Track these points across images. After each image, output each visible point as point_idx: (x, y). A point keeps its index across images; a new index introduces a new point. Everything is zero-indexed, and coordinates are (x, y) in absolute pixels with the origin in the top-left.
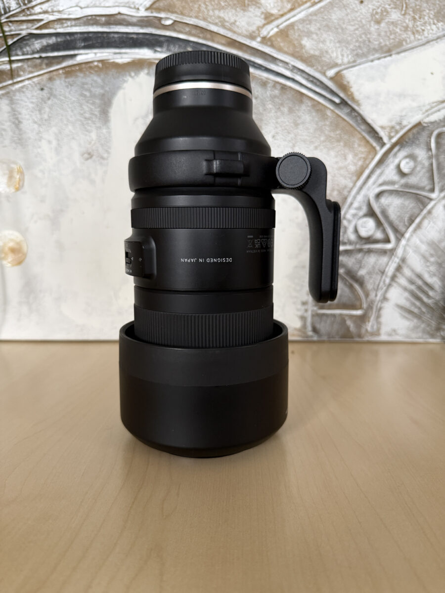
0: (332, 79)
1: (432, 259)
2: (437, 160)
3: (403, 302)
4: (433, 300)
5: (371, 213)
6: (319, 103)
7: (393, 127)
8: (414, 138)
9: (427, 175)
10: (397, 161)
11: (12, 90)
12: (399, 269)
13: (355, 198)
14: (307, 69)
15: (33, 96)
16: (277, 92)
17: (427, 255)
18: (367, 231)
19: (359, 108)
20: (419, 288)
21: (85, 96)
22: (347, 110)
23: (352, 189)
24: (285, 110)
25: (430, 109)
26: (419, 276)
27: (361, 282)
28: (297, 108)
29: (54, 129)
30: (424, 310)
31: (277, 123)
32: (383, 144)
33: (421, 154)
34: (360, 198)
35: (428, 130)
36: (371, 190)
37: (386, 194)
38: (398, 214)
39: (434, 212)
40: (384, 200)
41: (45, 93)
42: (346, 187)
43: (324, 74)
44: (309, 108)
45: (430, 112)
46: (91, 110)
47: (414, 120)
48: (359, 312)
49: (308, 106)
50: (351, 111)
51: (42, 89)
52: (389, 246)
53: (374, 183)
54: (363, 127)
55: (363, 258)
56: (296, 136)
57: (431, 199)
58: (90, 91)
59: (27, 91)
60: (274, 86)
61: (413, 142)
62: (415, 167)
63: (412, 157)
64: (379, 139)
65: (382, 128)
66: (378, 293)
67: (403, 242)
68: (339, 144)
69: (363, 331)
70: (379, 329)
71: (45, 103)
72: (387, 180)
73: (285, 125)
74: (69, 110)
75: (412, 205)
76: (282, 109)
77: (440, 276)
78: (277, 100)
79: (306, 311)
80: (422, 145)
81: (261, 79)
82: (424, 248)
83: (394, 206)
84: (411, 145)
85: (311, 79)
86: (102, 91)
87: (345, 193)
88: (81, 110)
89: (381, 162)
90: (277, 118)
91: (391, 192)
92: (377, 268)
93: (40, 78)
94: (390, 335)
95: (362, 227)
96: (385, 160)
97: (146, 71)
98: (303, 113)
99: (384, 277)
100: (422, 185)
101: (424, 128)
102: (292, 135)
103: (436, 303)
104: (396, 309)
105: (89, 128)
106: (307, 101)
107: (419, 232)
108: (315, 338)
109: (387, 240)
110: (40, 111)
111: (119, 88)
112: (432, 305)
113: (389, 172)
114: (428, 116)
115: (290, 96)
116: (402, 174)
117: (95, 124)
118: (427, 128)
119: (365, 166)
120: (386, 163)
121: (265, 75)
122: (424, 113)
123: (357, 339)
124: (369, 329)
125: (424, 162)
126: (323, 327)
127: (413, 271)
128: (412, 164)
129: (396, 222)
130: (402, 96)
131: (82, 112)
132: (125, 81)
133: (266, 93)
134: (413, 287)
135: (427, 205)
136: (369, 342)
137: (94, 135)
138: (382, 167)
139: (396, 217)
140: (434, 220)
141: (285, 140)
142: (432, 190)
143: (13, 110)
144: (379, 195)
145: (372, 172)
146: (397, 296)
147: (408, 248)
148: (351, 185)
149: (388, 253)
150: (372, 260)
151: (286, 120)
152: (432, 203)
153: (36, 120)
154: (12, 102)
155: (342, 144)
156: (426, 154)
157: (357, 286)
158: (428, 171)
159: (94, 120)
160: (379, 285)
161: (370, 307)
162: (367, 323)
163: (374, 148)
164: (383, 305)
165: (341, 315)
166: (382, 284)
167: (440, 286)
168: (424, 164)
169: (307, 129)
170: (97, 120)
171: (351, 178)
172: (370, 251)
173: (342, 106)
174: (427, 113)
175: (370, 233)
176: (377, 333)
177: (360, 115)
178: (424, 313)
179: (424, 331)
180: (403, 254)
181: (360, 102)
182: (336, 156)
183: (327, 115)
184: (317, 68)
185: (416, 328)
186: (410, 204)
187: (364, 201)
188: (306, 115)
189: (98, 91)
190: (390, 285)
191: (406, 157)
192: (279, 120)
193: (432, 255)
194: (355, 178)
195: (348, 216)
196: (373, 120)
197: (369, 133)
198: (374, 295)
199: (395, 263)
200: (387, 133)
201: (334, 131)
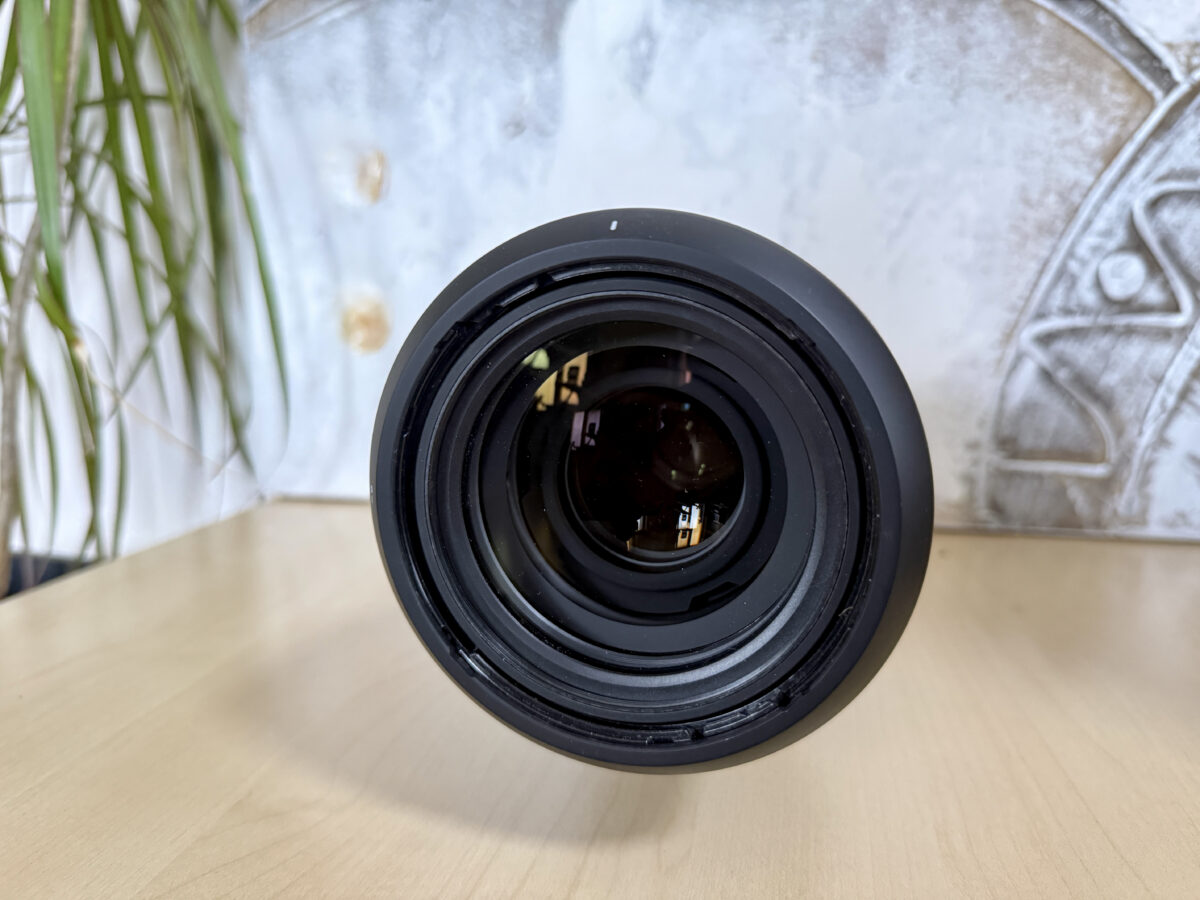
5: (1136, 244)
7: (1197, 45)
12: (1198, 373)
13: (1097, 209)
18: (1125, 286)
23: (1090, 189)
24: (940, 15)
27: (1106, 401)
28: (968, 10)
31: (919, 45)
32: (1170, 85)
34: (1110, 209)
36: (1138, 193)
37: (1175, 201)
40: (1167, 215)
42: (1076, 184)
44: (994, 10)
46: (524, 34)
48: (1098, 471)
50: (1096, 12)
52: (1178, 321)
53: (1146, 175)
54: (1124, 47)
55: (1113, 348)
56: (962, 73)
64: (1162, 75)
65: (1170, 46)
66: (1144, 428)
68: (1063, 88)
69: (1107, 513)
70: (1144, 511)
71: (435, 24)
72: (1178, 167)
73: (937, 49)
74: (481, 38)
76: (932, 13)
79: (975, 463)
83: (1192, 226)
87: (1076, 197)
88: (504, 35)
89: (1165, 126)
90: (921, 34)
92: (1146, 370)
94: (1172, 525)
95: (1113, 275)
96: (1174, 122)
98: (981, 21)
99: (1162, 391)
102: (954, 72)
104: (1189, 464)
105: (518, 70)
108: (995, 524)
109: (1174, 307)
110: (423, 40)
113: (1185, 149)
117: (530, 62)
119: (1124, 138)
120: (1177, 128)
123: (1091, 531)
124: (1121, 508)
126: (1018, 501)
129: (1196, 266)
131: (505, 39)
136: (1120, 540)
138: (1168, 138)
141: (936, 84)
144: (1154, 205)
145: (1142, 149)
146: (1190, 432)
148: (1089, 179)
149: (1175, 336)
150: (1133, 351)
151: (941, 38)
155: (1070, 87)
157: (1096, 411)
159: (529, 54)
160: (1147, 411)
161: (1125, 459)
162: (1116, 496)
163: (1149, 95)
164: (1157, 456)
165: (1056, 476)
166: (1155, 405)
169: (990, 56)
170: (535, 55)
171: (1089, 165)
172: (1130, 331)
175: (1132, 290)
176: (1142, 519)
177: (1115, 20)
182: (1056, 116)
183: (1038, 24)
187: (1119, 217)
188: (986, 24)
190: (1175, 412)
192: (926, 40)
194: (1099, 165)
195: (1082, 250)
196: (1147, 30)
197: (1137, 61)
198: (1135, 431)
199: (1191, 358)
200: (1183, 59)
201: (1052, 58)
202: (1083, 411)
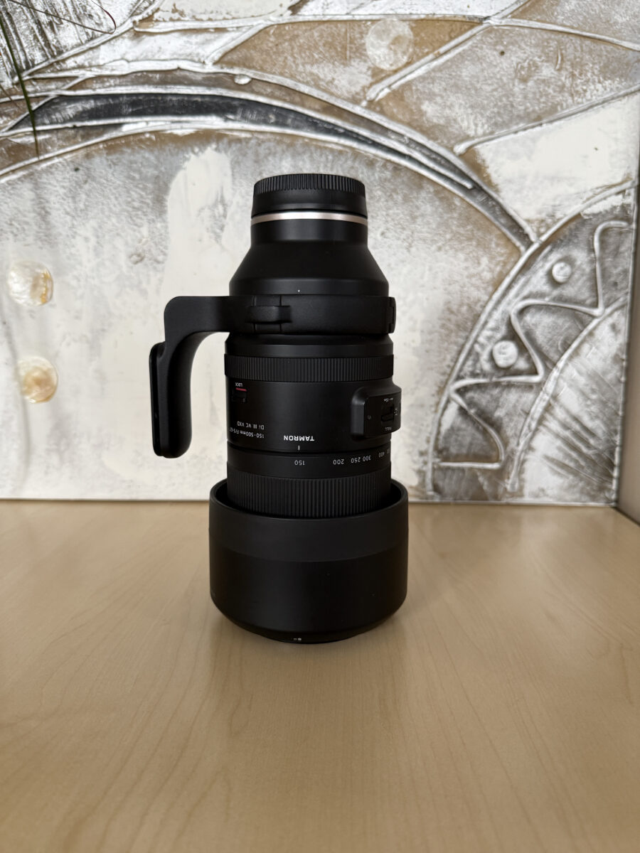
0: (461, 156)
1: (594, 397)
2: (602, 264)
3: (554, 453)
4: (595, 451)
5: (512, 336)
6: (444, 188)
7: (542, 221)
8: (571, 235)
9: (588, 284)
10: (548, 266)
11: (36, 170)
12: (548, 408)
13: (490, 315)
14: (429, 144)
15: (64, 178)
16: (388, 174)
17: (587, 390)
18: (507, 359)
19: (498, 195)
20: (576, 434)
21: (133, 179)
22: (481, 198)
23: (487, 303)
24: (399, 198)
25: (592, 197)
26: (576, 419)
27: (497, 426)
28: (415, 195)
29: (93, 223)
30: (583, 463)
31: (387, 215)
32: (530, 244)
33: (580, 256)
34: (497, 315)
35: (591, 224)
36: (513, 304)
37: (533, 310)
38: (549, 336)
39: (597, 333)
40: (529, 318)
41: (80, 175)
42: (479, 301)
43: (451, 150)
44: (430, 195)
45: (592, 200)
46: (142, 197)
47: (571, 211)
48: (495, 466)
49: (429, 192)
50: (487, 199)
51: (77, 170)
52: (536, 379)
53: (517, 295)
54: (503, 221)
55: (501, 395)
56: (413, 233)
57: (593, 317)
58: (140, 173)
59: (56, 172)
60: (384, 166)
61: (570, 240)
62: (572, 274)
63: (568, 260)
64: (524, 237)
65: (528, 221)
66: (520, 441)
67: (555, 373)
68: (470, 243)
69: (501, 490)
70: (521, 488)
71: (81, 187)
72: (534, 290)
73: (398, 218)
74: (112, 197)
75: (567, 325)
77: (605, 419)
78: (388, 184)
79: (425, 463)
80: (582, 245)
81: (368, 157)
82: (582, 381)
83: (542, 325)
84: (567, 245)
85: (434, 156)
86: (156, 173)
87: (478, 308)
88: (128, 197)
89: (526, 267)
90: (388, 209)
91: (539, 308)
92: (519, 408)
93: (74, 154)
94: (536, 496)
95: (500, 353)
96: (531, 265)
97: (214, 146)
98: (422, 202)
99: (529, 420)
100: (583, 297)
101: (584, 222)
102: (408, 232)
103: (598, 455)
104: (545, 461)
105: (138, 221)
106: (428, 186)
107: (576, 360)
108: (437, 500)
109: (535, 373)
110: (73, 198)
111: (178, 168)
112: (593, 457)
113: (537, 281)
114: (590, 206)
115: (405, 179)
116: (554, 283)
117: (146, 215)
118: (589, 222)
119: (505, 272)
120: (532, 269)
121: (372, 151)
122: (584, 202)
123: (493, 501)
124: (509, 487)
125: (584, 266)
126: (448, 485)
127: (568, 412)
128: (567, 269)
129: (546, 347)
130: (554, 179)
131: (129, 199)
132: (187, 159)
133: (373, 175)
134: (567, 434)
135: (588, 325)
136: (508, 505)
137: (145, 231)
138: (528, 275)
139: (545, 340)
140: (598, 344)
141: (398, 239)
142: (595, 305)
143: (39, 197)
144: (522, 312)
145: (514, 281)
146: (546, 444)
147: (561, 381)
148: (485, 298)
149: (535, 388)
150: (512, 397)
151: (399, 212)
152: (595, 322)
153: (68, 210)
154: (37, 186)
155: (474, 243)
156: (587, 257)
157: (492, 432)
158: (589, 279)
159: (145, 210)
160: (522, 430)
161: (510, 459)
162: (506, 481)
163: (518, 249)
164: (528, 457)
165: (471, 469)
166: (526, 428)
167: (604, 432)
168: (584, 270)
169: (428, 223)
170: (149, 210)
171: (485, 289)
172: (510, 386)
173: (475, 193)
174: (588, 203)
175: (511, 361)
176: (520, 493)
177: (498, 204)
178: (583, 467)
179: (582, 492)
180: (555, 389)
181: (499, 187)
182: (466, 260)
183: (455, 205)
184: (442, 142)
185: (571, 487)
186: (564, 323)
187: (503, 319)
188: (426, 205)
189: (151, 172)
190: (537, 430)
191: (560, 261)
192: (391, 212)
193: (593, 391)
194: (490, 289)
195: (481, 339)
196: (515, 211)
197: (510, 228)
198: (515, 443)
199: (544, 401)
200: (535, 229)
201: (463, 226)
202: (485, 432)
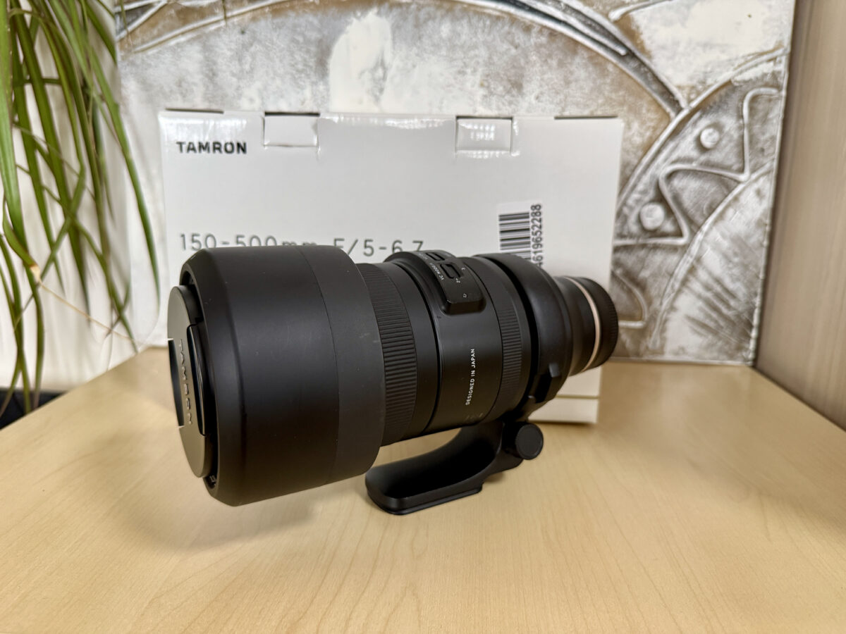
0: (616, 22)
1: (736, 260)
2: (750, 131)
3: (696, 313)
4: (734, 311)
5: (660, 199)
6: (598, 54)
7: (693, 87)
8: (721, 101)
9: (735, 150)
10: (696, 132)
11: (205, 33)
12: (692, 270)
13: (639, 178)
14: (586, 10)
15: (231, 42)
16: (544, 39)
17: (730, 253)
18: (653, 222)
19: (651, 61)
20: (717, 295)
21: (297, 42)
22: (634, 64)
23: (636, 167)
24: (554, 63)
25: (744, 64)
26: (718, 281)
27: (642, 286)
28: (569, 60)
29: (258, 84)
30: (722, 323)
31: (542, 79)
32: (679, 110)
33: (729, 122)
34: (646, 178)
35: (741, 91)
36: (662, 168)
37: (680, 175)
38: (695, 200)
39: (743, 199)
40: (676, 182)
41: (247, 37)
42: (628, 164)
43: (606, 16)
44: (584, 61)
45: (743, 67)
46: (305, 60)
47: (723, 78)
48: (638, 325)
49: (584, 58)
50: (640, 66)
51: (243, 33)
52: (681, 241)
53: (666, 160)
54: (655, 86)
55: (647, 256)
56: (566, 97)
57: (739, 182)
58: (304, 36)
59: (224, 36)
60: (540, 32)
61: (719, 107)
62: (720, 140)
63: (717, 126)
64: (675, 103)
65: (679, 87)
66: (663, 301)
67: (700, 236)
68: (621, 109)
69: (642, 348)
70: (662, 347)
71: (247, 50)
72: (682, 156)
73: (552, 83)
74: (277, 60)
75: (713, 189)
76: (549, 61)
77: (745, 281)
78: (543, 50)
80: (731, 111)
81: (524, 23)
82: (726, 244)
83: (689, 189)
84: (717, 111)
85: (589, 22)
86: (319, 36)
87: (628, 172)
88: (293, 60)
89: (676, 133)
90: (543, 73)
91: (687, 172)
92: (664, 270)
93: (240, 18)
94: (677, 354)
95: (648, 216)
96: (681, 131)
97: (375, 10)
98: (577, 67)
99: (672, 281)
100: (728, 163)
101: (734, 89)
102: (561, 97)
103: (738, 316)
104: (689, 323)
105: (302, 83)
106: (583, 52)
107: (721, 225)
109: (679, 234)
110: (240, 60)
111: (341, 31)
112: (733, 318)
113: (686, 146)
114: (741, 72)
115: (560, 45)
116: (702, 148)
117: (309, 78)
118: (739, 89)
119: (654, 138)
120: (681, 135)
121: (530, 17)
122: (735, 69)
123: (634, 358)
124: (650, 346)
125: (732, 132)
127: (710, 274)
128: (716, 136)
129: (692, 211)
130: (707, 46)
131: (293, 63)
132: (348, 23)
133: (529, 40)
134: (709, 295)
135: (733, 189)
136: (649, 362)
137: (308, 93)
138: (678, 139)
139: (691, 204)
140: (742, 209)
141: (552, 103)
142: (741, 170)
143: (207, 59)
144: (670, 176)
145: (664, 145)
146: (689, 304)
147: (705, 245)
148: (636, 161)
149: (679, 250)
150: (658, 258)
151: (555, 76)
152: (740, 187)
153: (235, 71)
154: (206, 48)
155: (625, 108)
156: (735, 123)
157: (637, 292)
158: (737, 146)
159: (308, 73)
160: (665, 290)
161: (653, 318)
162: (648, 338)
163: (668, 115)
164: (670, 316)
166: (669, 289)
167: (744, 294)
168: (732, 136)
169: (581, 88)
170: (312, 73)
171: (635, 153)
172: (655, 247)
173: (627, 59)
174: (739, 69)
175: (658, 224)
176: (661, 351)
177: (650, 70)
178: (722, 327)
179: (720, 351)
180: (698, 252)
181: (653, 53)
183: (608, 71)
184: (598, 8)
185: (709, 346)
186: (710, 188)
187: (651, 183)
188: (580, 69)
189: (314, 35)
190: (679, 292)
191: (709, 127)
192: (546, 77)
193: (736, 254)
194: (640, 153)
195: (630, 202)
196: (668, 78)
197: (662, 94)
198: (658, 303)
199: (688, 262)
200: (686, 95)
201: (616, 91)
202: (630, 292)
